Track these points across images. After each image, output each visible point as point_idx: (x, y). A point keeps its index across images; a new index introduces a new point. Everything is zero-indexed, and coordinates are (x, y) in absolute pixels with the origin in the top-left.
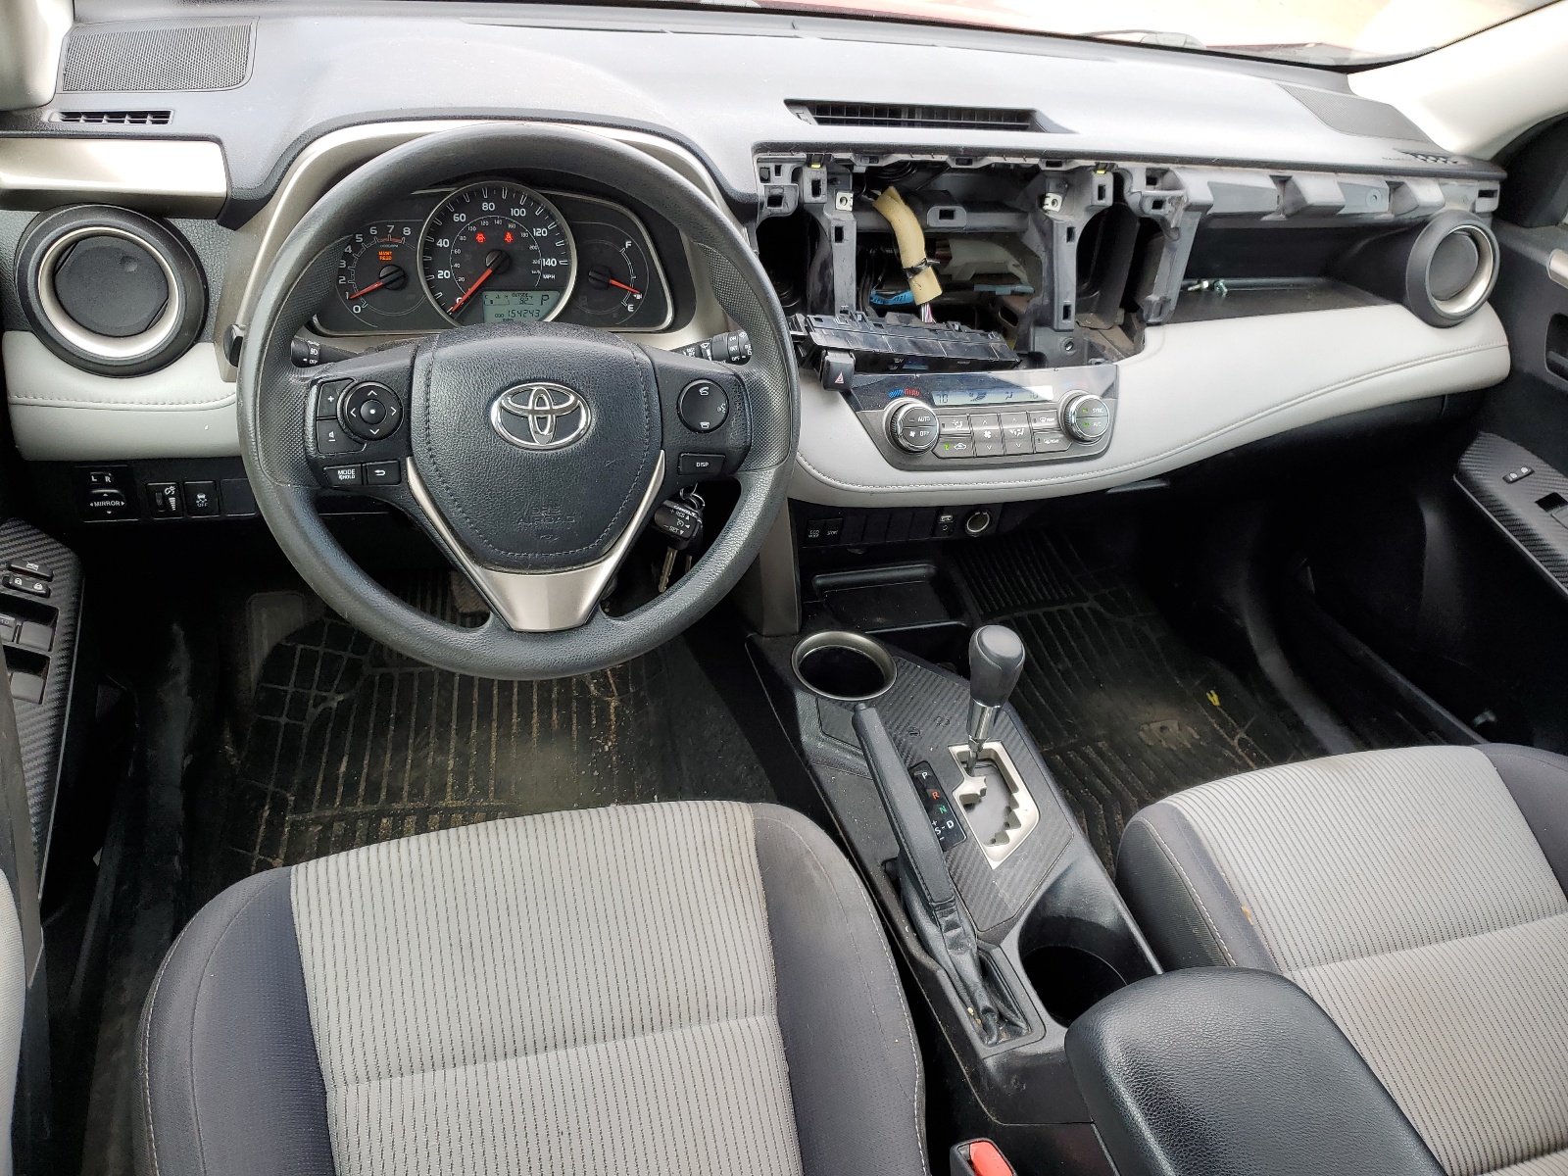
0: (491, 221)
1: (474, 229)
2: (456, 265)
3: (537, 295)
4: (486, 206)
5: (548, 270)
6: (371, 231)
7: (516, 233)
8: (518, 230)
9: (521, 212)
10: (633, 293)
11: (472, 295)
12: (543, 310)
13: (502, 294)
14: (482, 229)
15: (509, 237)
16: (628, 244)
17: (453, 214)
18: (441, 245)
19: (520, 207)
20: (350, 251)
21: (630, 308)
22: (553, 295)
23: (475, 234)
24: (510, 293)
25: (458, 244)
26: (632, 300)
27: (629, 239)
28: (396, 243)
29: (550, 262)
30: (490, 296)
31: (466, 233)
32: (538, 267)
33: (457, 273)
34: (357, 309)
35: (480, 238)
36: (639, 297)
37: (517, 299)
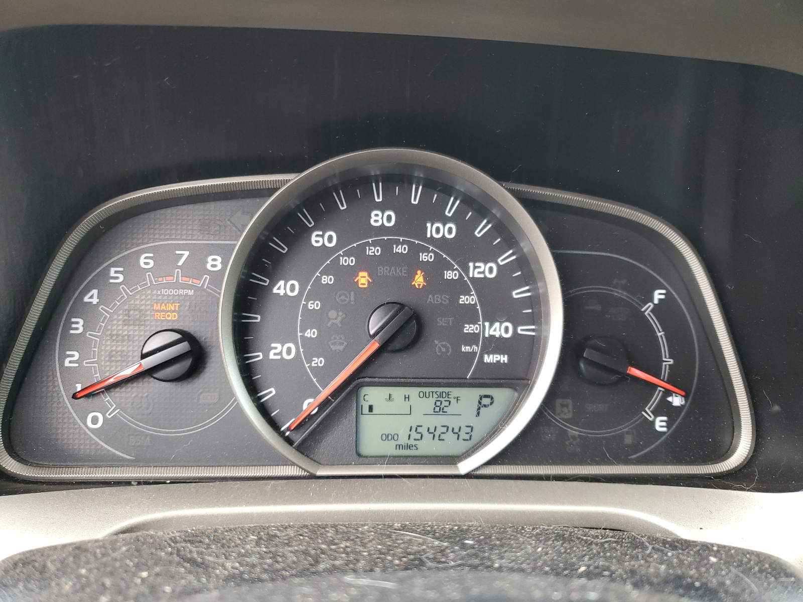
0: (387, 247)
1: (350, 261)
2: (309, 334)
3: (470, 396)
4: (378, 218)
5: (495, 345)
6: (142, 260)
7: (434, 270)
8: (440, 265)
9: (446, 231)
10: (668, 393)
11: (336, 393)
12: (481, 426)
13: (399, 392)
14: (365, 262)
15: (419, 280)
16: (658, 295)
17: (309, 231)
18: (282, 292)
19: (445, 220)
20: (95, 301)
21: (660, 424)
22: (502, 395)
23: (353, 272)
24: (413, 392)
25: (318, 292)
26: (664, 408)
27: (661, 287)
28: (190, 287)
29: (500, 330)
30: (373, 395)
31: (334, 269)
32: (473, 339)
33: (312, 349)
34: (95, 420)
35: (363, 279)
36: (677, 401)
37: (428, 404)
